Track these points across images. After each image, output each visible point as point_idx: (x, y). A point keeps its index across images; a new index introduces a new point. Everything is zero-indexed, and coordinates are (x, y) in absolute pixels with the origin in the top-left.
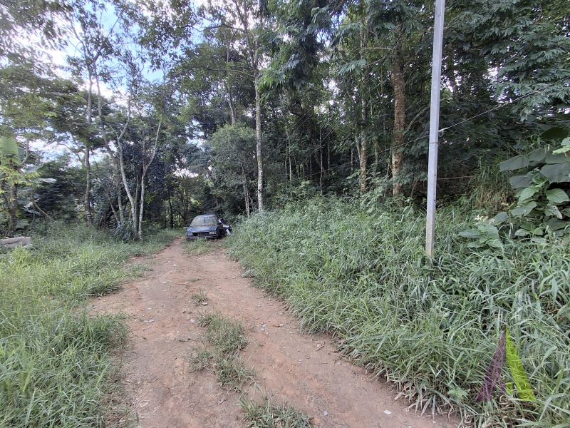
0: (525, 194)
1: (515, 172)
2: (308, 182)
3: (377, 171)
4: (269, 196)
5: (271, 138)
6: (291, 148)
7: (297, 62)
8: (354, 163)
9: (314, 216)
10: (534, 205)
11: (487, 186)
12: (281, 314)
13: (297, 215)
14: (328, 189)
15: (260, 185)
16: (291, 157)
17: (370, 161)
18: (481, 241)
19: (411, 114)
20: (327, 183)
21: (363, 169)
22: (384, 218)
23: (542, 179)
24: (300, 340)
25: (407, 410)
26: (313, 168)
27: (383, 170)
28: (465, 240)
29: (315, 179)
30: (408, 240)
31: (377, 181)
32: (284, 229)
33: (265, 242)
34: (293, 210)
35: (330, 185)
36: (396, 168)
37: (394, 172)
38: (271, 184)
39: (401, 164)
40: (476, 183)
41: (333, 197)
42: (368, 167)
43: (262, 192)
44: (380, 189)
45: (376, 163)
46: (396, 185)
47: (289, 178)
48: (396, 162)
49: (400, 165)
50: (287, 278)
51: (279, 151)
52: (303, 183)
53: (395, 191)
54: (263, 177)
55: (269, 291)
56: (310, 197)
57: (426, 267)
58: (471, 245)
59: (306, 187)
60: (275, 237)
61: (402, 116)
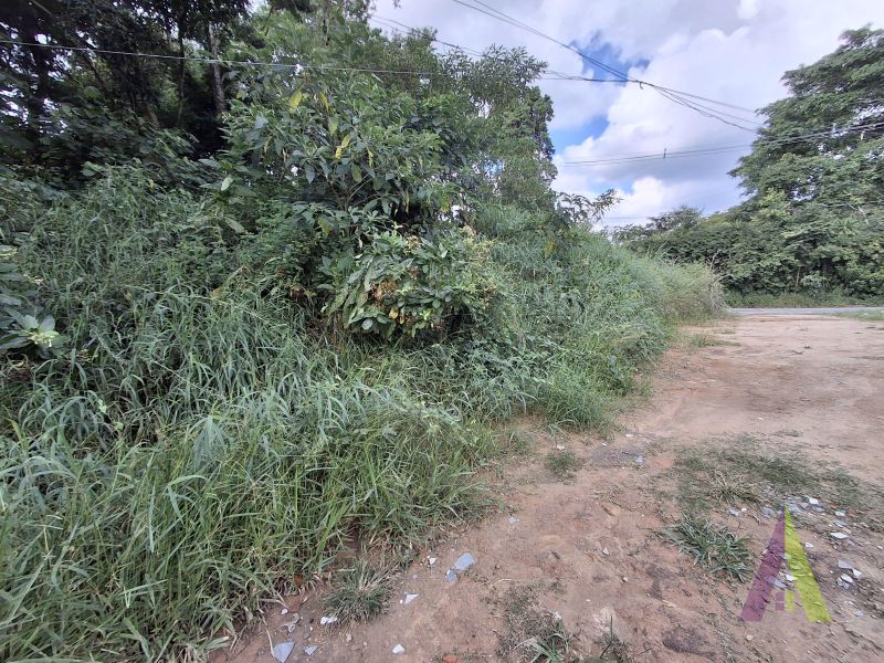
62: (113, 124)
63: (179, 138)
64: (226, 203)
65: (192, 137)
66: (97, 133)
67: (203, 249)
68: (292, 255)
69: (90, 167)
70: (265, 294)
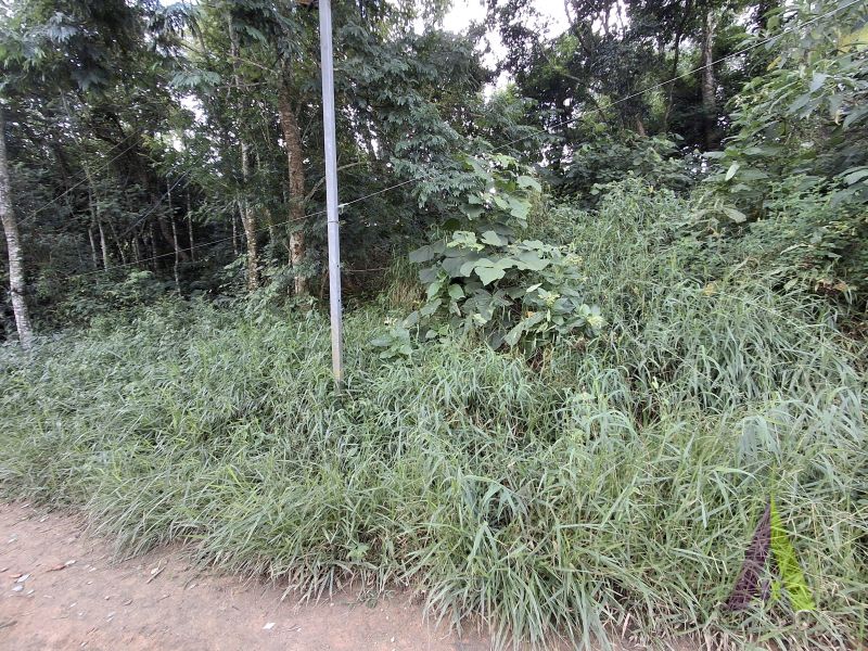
0: (432, 291)
1: (427, 264)
2: (144, 274)
3: (273, 257)
4: (46, 301)
5: (45, 180)
6: (100, 206)
7: (72, 32)
8: (238, 241)
9: (156, 336)
10: (439, 302)
11: (402, 281)
12: (71, 540)
13: (117, 338)
14: (192, 285)
15: (15, 280)
16: (104, 224)
17: (262, 240)
18: (393, 349)
19: (312, 177)
20: (190, 275)
21: (252, 253)
22: (278, 331)
23: (444, 273)
24: (111, 576)
25: (296, 608)
26: (157, 246)
27: (282, 257)
28: (377, 350)
29: (164, 267)
30: (310, 359)
31: (270, 272)
32: (84, 367)
33: (33, 402)
34: (108, 329)
35: (197, 277)
36: (297, 253)
37: (295, 259)
38: (49, 277)
39: (304, 247)
40: (392, 276)
41: (199, 300)
42: (259, 251)
43: (25, 293)
44: (274, 286)
45: (272, 244)
46: (300, 279)
47: (101, 265)
48: (296, 246)
49: (302, 249)
50: (86, 466)
51: (69, 209)
52: (133, 275)
53: (298, 289)
54: (23, 262)
55: (43, 501)
56: (149, 301)
57: (332, 394)
58: (383, 355)
59: (142, 284)
60: (61, 386)
61: (300, 178)
62: (614, 147)
63: (667, 142)
64: (726, 192)
65: (678, 136)
66: (601, 158)
67: (699, 244)
68: (823, 240)
69: (596, 188)
70: (778, 288)
